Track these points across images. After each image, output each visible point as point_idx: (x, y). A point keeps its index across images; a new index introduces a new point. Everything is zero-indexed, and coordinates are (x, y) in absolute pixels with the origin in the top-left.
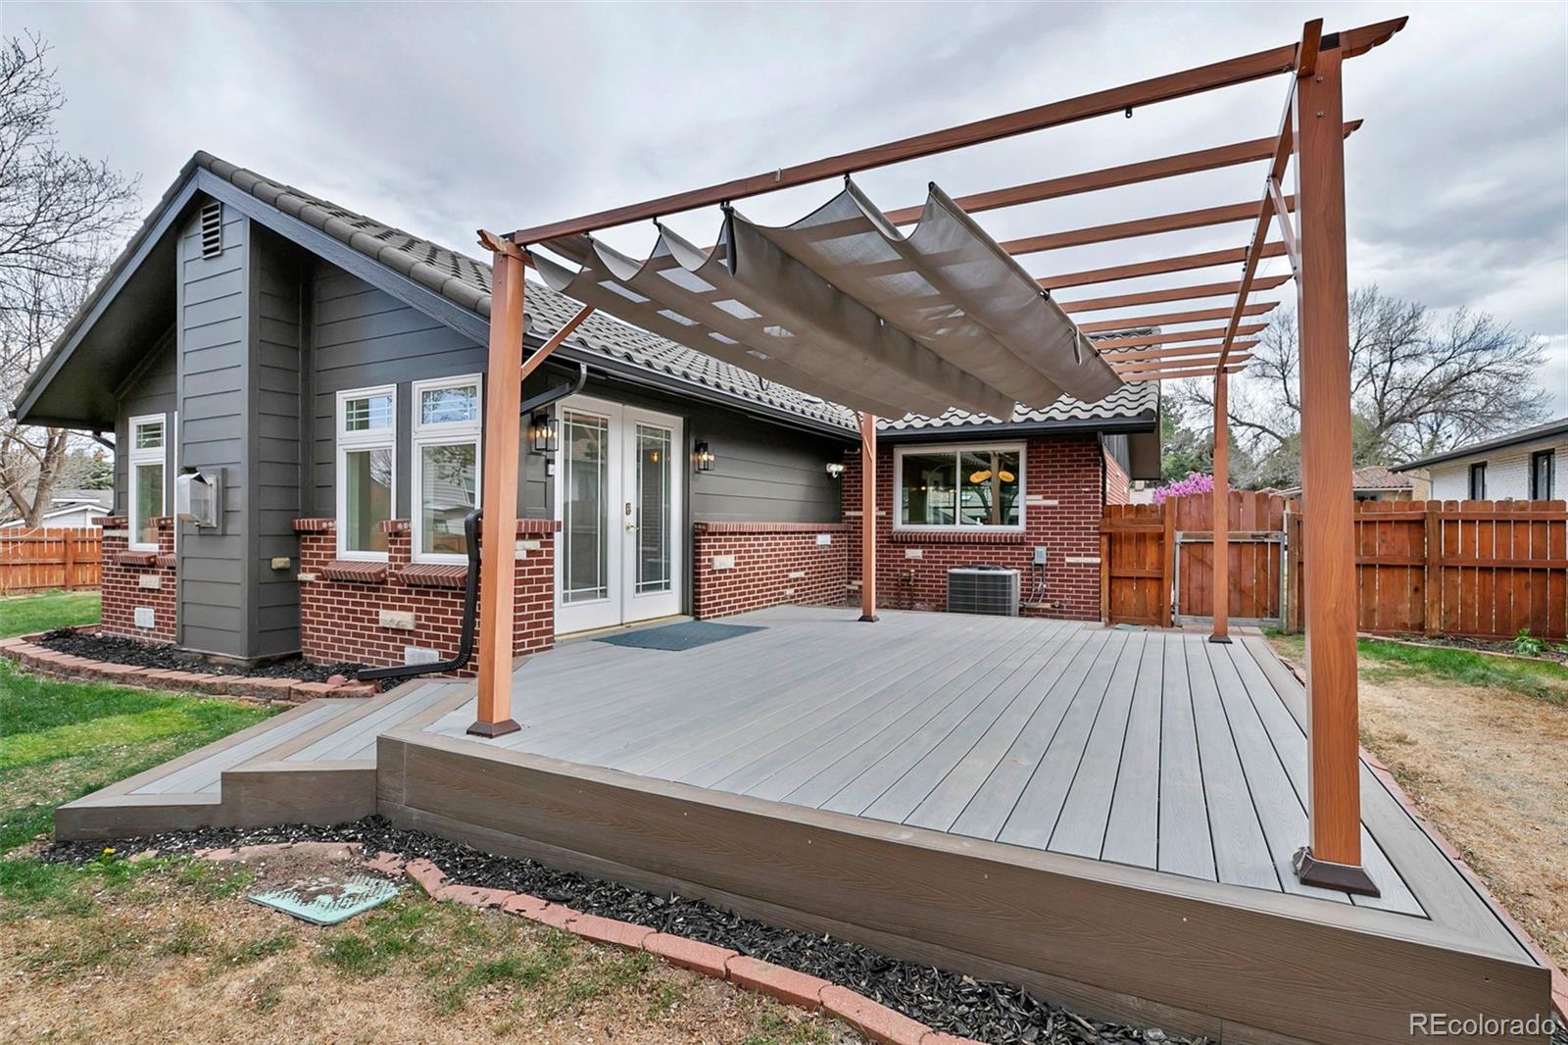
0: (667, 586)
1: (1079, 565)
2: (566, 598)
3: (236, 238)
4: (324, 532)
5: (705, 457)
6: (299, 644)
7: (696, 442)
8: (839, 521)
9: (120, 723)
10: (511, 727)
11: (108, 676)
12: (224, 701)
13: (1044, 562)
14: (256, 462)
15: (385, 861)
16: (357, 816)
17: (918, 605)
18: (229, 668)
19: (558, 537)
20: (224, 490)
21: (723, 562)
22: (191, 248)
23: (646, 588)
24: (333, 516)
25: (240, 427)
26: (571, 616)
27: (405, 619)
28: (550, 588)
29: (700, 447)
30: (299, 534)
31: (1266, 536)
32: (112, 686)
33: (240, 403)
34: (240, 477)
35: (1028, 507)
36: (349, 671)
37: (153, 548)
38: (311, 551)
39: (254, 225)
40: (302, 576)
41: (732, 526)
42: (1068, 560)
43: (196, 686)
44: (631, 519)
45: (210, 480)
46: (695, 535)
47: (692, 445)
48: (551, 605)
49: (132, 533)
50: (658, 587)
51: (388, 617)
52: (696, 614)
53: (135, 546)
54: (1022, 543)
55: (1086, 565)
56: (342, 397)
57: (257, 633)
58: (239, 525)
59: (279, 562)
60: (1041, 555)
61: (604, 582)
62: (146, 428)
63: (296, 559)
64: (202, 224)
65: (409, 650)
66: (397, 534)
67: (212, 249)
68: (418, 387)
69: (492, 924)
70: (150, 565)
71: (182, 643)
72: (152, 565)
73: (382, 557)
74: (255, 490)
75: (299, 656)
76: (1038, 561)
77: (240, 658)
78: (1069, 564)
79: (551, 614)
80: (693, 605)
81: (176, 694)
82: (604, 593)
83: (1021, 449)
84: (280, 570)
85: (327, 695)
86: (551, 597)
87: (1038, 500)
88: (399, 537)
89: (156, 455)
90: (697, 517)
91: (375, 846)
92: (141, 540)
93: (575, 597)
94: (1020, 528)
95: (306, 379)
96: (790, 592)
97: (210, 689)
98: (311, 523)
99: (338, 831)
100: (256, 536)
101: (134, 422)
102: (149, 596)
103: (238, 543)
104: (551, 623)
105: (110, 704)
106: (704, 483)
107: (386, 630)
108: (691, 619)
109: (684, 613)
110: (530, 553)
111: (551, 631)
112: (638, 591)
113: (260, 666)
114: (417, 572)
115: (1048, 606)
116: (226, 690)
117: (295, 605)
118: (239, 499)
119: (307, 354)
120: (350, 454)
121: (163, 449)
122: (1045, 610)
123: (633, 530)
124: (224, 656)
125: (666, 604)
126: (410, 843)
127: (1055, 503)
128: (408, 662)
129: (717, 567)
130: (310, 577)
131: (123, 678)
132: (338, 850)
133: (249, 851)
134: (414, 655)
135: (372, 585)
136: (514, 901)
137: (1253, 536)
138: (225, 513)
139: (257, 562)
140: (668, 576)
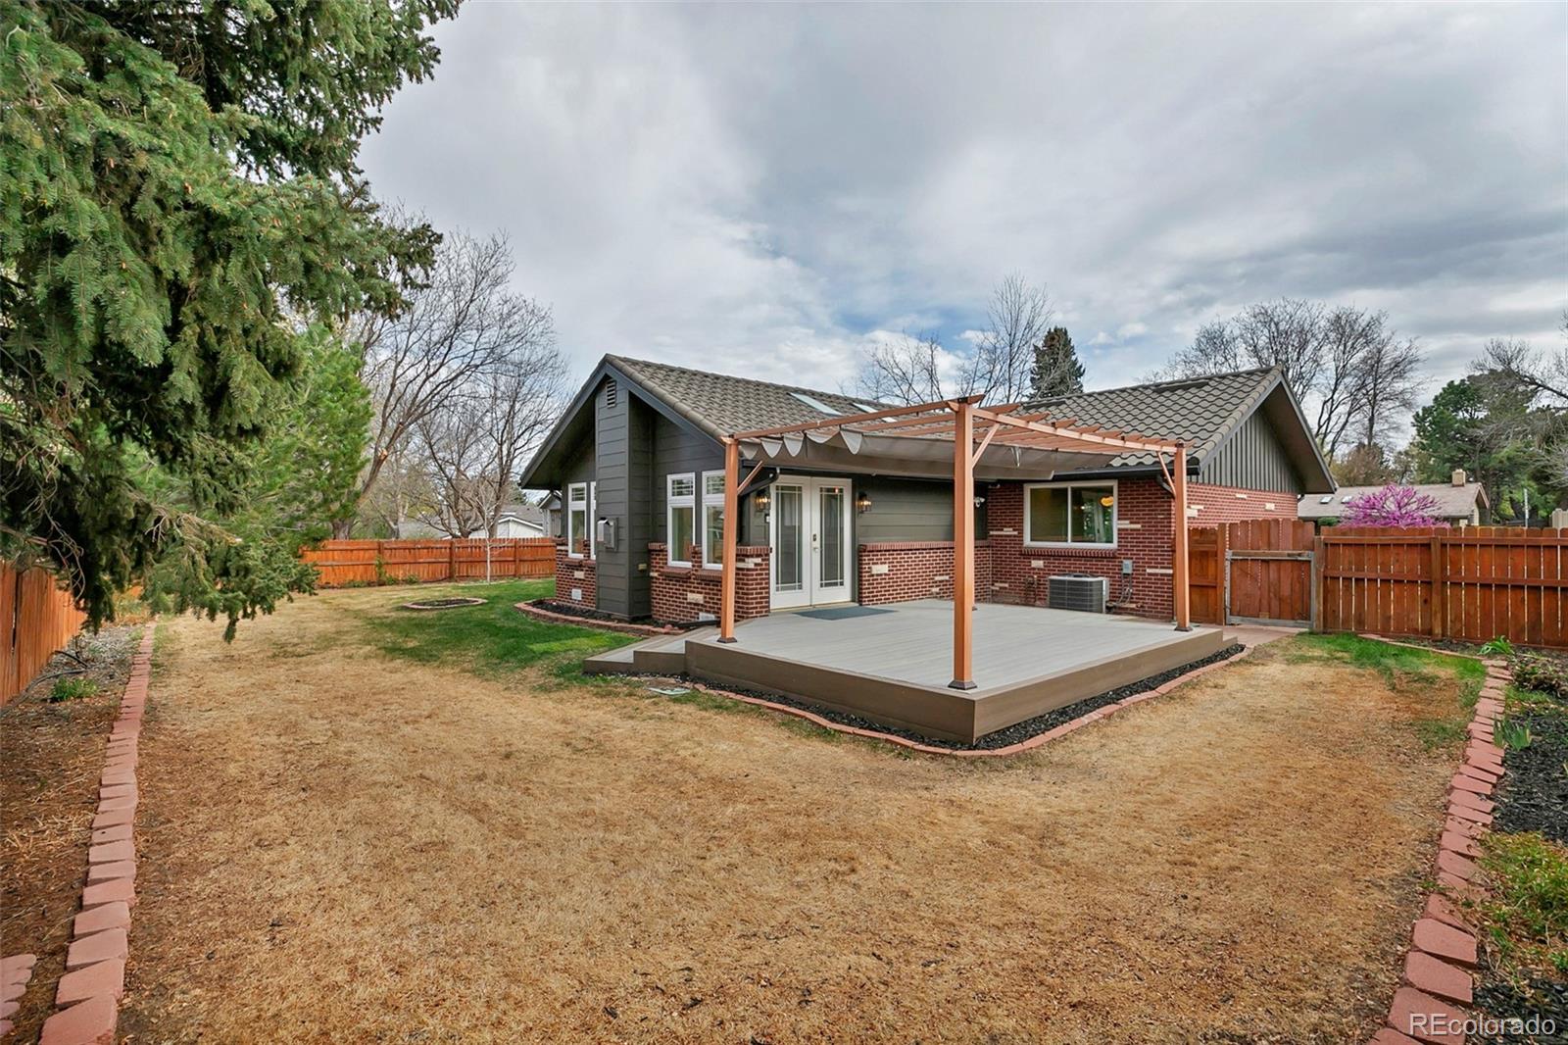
0: (842, 584)
1: (1156, 575)
2: (777, 589)
3: (623, 398)
4: (662, 551)
5: (866, 503)
6: (650, 610)
7: (859, 494)
8: (985, 539)
9: (585, 641)
10: (733, 640)
11: (572, 622)
12: (622, 634)
13: (1130, 572)
14: (632, 514)
15: (687, 684)
16: (679, 672)
17: (1038, 603)
18: (620, 621)
19: (773, 556)
20: (617, 528)
21: (881, 569)
22: (601, 402)
23: (827, 585)
24: (666, 542)
25: (624, 495)
26: (781, 599)
27: (699, 598)
28: (768, 583)
29: (862, 497)
30: (650, 552)
31: (1300, 555)
32: (574, 626)
33: (624, 484)
34: (625, 522)
35: (1119, 530)
36: (674, 624)
37: (581, 556)
38: (656, 561)
39: (630, 393)
40: (652, 574)
41: (885, 546)
42: (1149, 571)
43: (609, 627)
44: (817, 544)
45: (611, 524)
46: (859, 552)
47: (857, 495)
48: (768, 593)
49: (570, 548)
50: (836, 584)
51: (693, 597)
52: (860, 602)
53: (571, 555)
54: (1115, 557)
55: (1162, 575)
56: (670, 478)
57: (634, 604)
58: (624, 547)
59: (642, 566)
60: (1128, 566)
61: (800, 581)
62: (576, 490)
63: (649, 565)
64: (606, 389)
65: (701, 614)
66: (696, 553)
67: (612, 402)
68: (705, 474)
69: (719, 699)
70: (579, 566)
71: (598, 607)
72: (581, 566)
73: (689, 565)
74: (632, 528)
75: (650, 617)
76: (1125, 571)
77: (625, 616)
78: (1150, 574)
79: (768, 597)
80: (858, 596)
81: (601, 631)
82: (800, 587)
83: (1114, 484)
84: (642, 571)
85: (666, 634)
86: (768, 588)
87: (1126, 524)
88: (696, 555)
89: (581, 505)
90: (862, 541)
91: (685, 681)
92: (573, 552)
93: (783, 589)
94: (1114, 545)
95: (653, 469)
96: (937, 590)
97: (615, 629)
98: (655, 546)
99: (672, 676)
100: (632, 553)
101: (571, 487)
102: (578, 583)
103: (623, 558)
104: (768, 602)
105: (577, 634)
106: (865, 519)
107: (690, 603)
108: (857, 605)
109: (853, 601)
110: (756, 564)
111: (768, 607)
112: (821, 585)
113: (634, 620)
114: (705, 573)
115: (1134, 606)
116: (621, 630)
117: (648, 589)
118: (625, 534)
119: (654, 453)
120: (674, 509)
121: (585, 502)
122: (1132, 609)
123: (818, 550)
124: (617, 614)
125: (842, 595)
126: (694, 681)
127: (1139, 526)
128: (701, 620)
129: (874, 572)
130: (656, 574)
131: (578, 623)
132: (672, 681)
133: (643, 679)
134: (703, 616)
135: (683, 579)
136: (725, 693)
137: (1289, 555)
138: (618, 541)
139: (633, 565)
140: (842, 578)
